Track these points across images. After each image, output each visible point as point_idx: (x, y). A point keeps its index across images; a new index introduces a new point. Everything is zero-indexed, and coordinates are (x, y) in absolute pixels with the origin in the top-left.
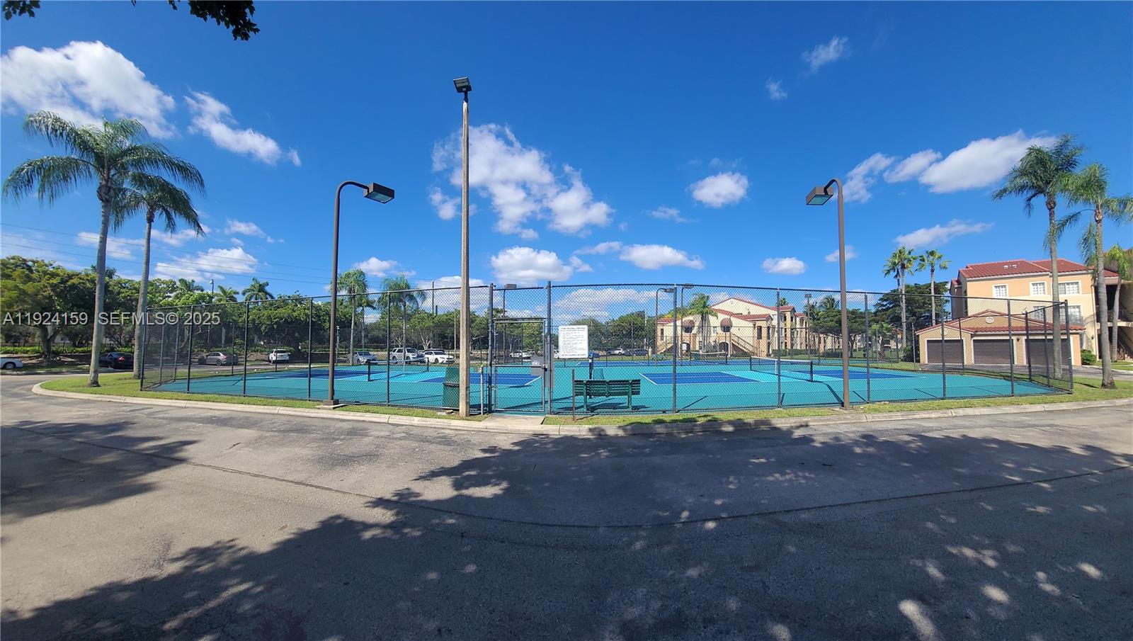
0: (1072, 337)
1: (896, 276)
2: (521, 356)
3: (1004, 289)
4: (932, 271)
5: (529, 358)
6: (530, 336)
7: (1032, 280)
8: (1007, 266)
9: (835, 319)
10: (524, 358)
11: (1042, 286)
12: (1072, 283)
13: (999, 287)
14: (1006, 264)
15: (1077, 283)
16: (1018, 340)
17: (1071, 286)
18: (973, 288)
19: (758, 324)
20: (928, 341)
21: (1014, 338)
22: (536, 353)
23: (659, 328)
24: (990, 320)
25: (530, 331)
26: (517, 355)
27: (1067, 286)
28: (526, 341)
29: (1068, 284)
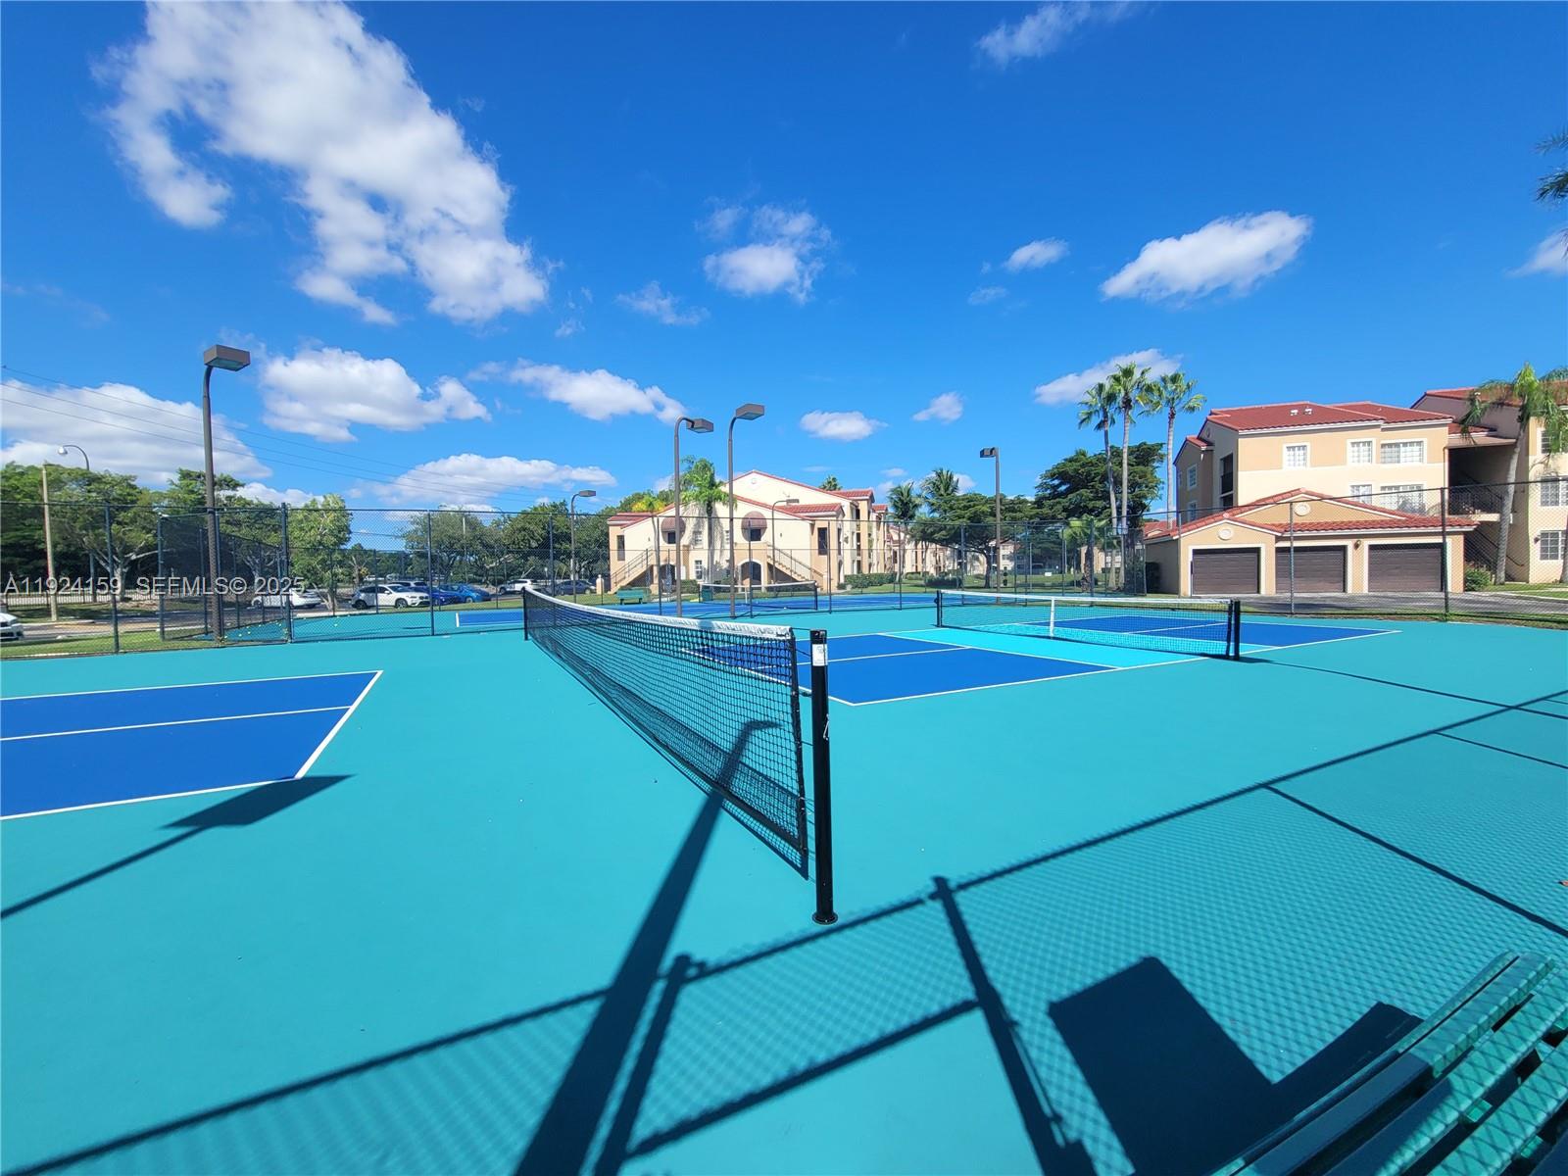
0: (1449, 540)
1: (1099, 426)
2: (289, 603)
3: (1302, 452)
4: (1172, 416)
5: (310, 607)
6: (313, 550)
7: (1350, 437)
8: (1295, 411)
9: (968, 513)
10: (301, 608)
11: (1367, 447)
12: (1412, 443)
13: (1293, 448)
14: (1294, 407)
15: (1419, 443)
16: (1357, 546)
17: (1409, 448)
18: (1248, 449)
19: (820, 524)
20: (1196, 552)
21: (1349, 543)
22: (334, 594)
23: (614, 533)
24: (1302, 509)
25: (312, 536)
26: (275, 601)
27: (1402, 449)
28: (300, 562)
29: (1405, 444)
